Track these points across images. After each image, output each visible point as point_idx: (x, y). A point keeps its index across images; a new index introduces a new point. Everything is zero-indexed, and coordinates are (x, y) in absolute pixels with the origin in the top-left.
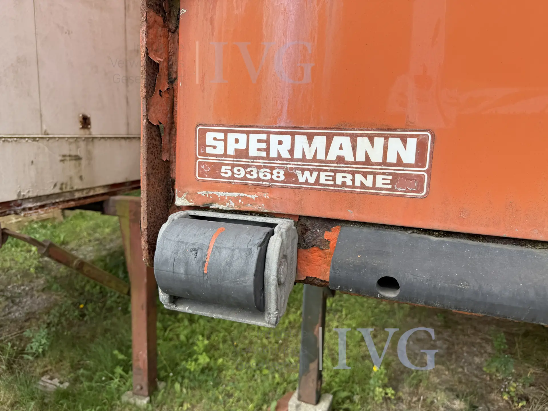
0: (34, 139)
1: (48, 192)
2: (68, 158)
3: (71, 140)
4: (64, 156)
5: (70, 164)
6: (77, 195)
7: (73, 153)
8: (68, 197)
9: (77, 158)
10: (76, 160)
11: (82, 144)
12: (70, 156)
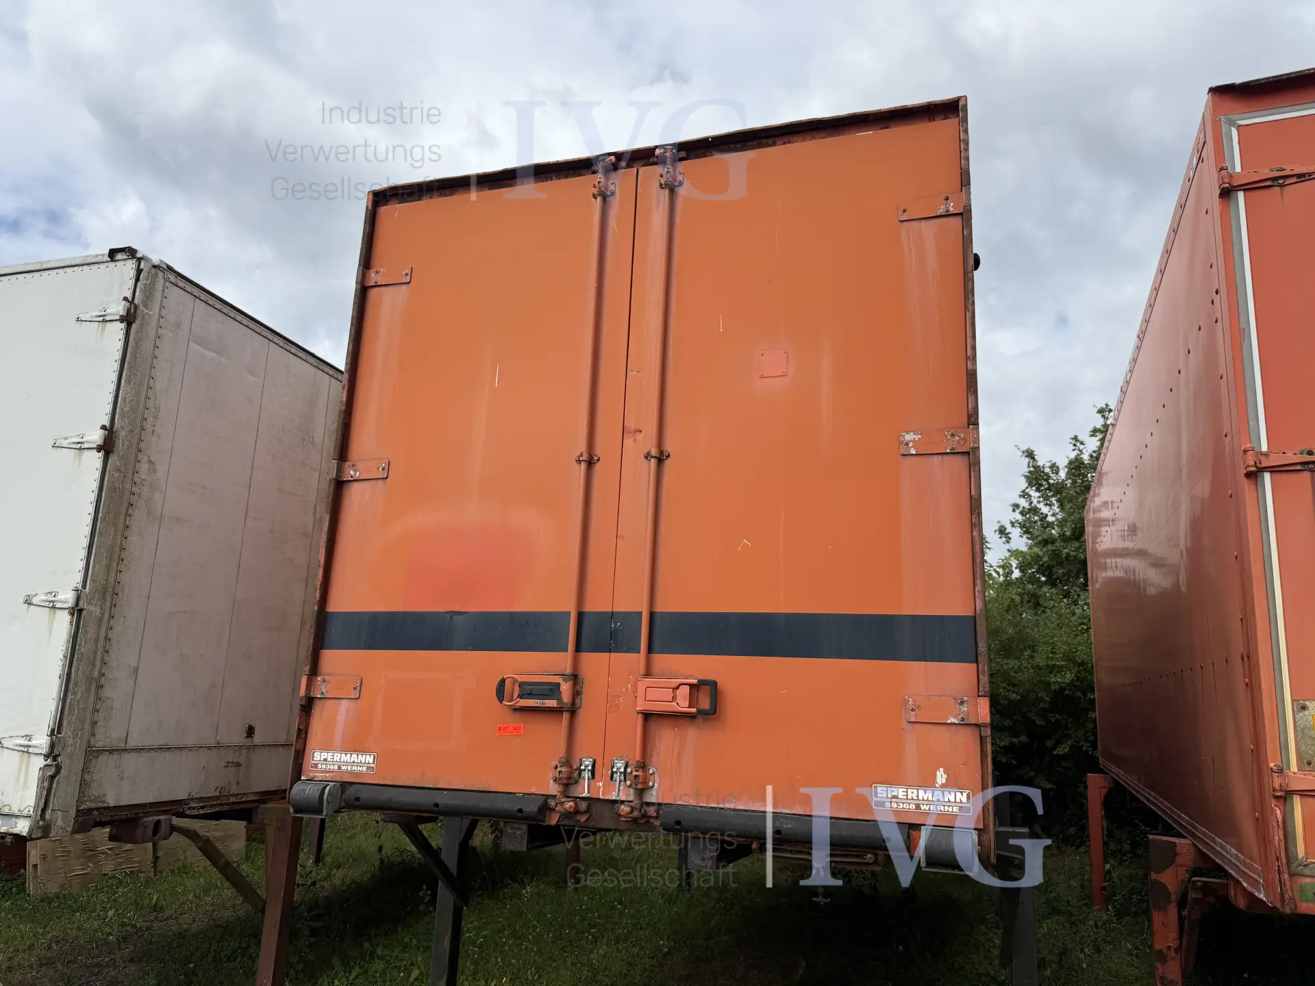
0: (209, 748)
1: (210, 795)
2: (230, 765)
3: (236, 748)
4: (228, 762)
5: (232, 770)
6: (232, 800)
7: (235, 760)
8: (224, 800)
9: (238, 765)
10: (237, 766)
11: (244, 752)
12: (233, 762)
